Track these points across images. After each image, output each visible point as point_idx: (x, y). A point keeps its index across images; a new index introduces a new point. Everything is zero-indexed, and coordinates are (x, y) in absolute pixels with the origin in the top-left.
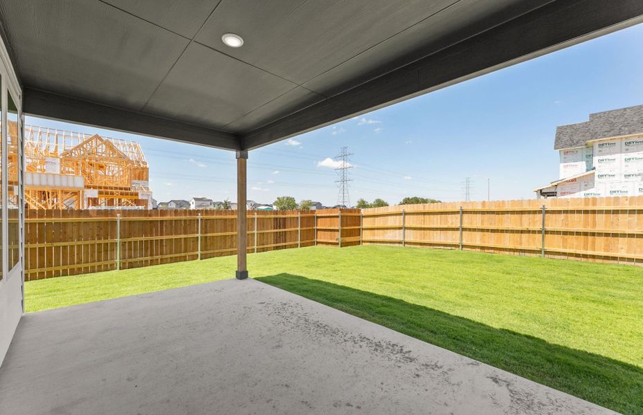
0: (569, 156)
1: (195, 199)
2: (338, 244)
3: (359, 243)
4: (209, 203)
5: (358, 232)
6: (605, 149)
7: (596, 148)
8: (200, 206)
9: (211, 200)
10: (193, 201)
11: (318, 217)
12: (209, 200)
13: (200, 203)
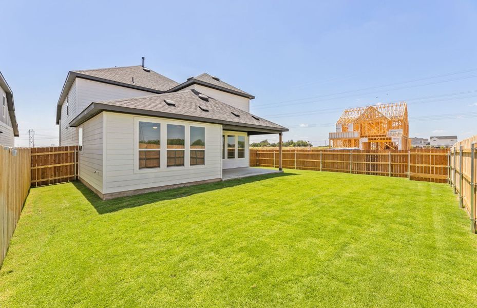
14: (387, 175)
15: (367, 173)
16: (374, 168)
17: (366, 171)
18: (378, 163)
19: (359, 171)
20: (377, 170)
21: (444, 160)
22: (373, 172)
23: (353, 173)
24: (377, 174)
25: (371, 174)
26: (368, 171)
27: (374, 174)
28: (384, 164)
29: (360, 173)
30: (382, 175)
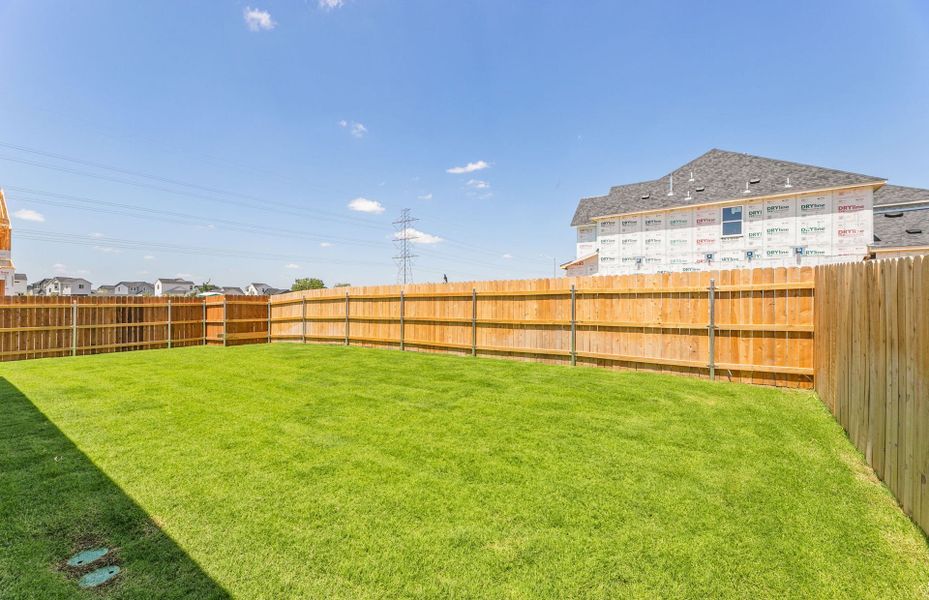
0: (585, 235)
1: (161, 280)
2: (222, 342)
3: (265, 340)
4: (188, 287)
5: (266, 327)
6: (607, 229)
7: (600, 228)
8: (172, 291)
9: (192, 283)
10: (159, 283)
11: (207, 307)
12: (187, 283)
13: (172, 286)
14: (165, 346)
15: (118, 350)
16: (136, 337)
17: (115, 345)
18: (144, 324)
19: (96, 347)
20: (141, 340)
21: (264, 310)
22: (133, 344)
23: (79, 353)
24: (141, 348)
25: (129, 349)
26: (121, 345)
27: (135, 348)
28: (157, 326)
29: (101, 351)
30: (153, 347)
